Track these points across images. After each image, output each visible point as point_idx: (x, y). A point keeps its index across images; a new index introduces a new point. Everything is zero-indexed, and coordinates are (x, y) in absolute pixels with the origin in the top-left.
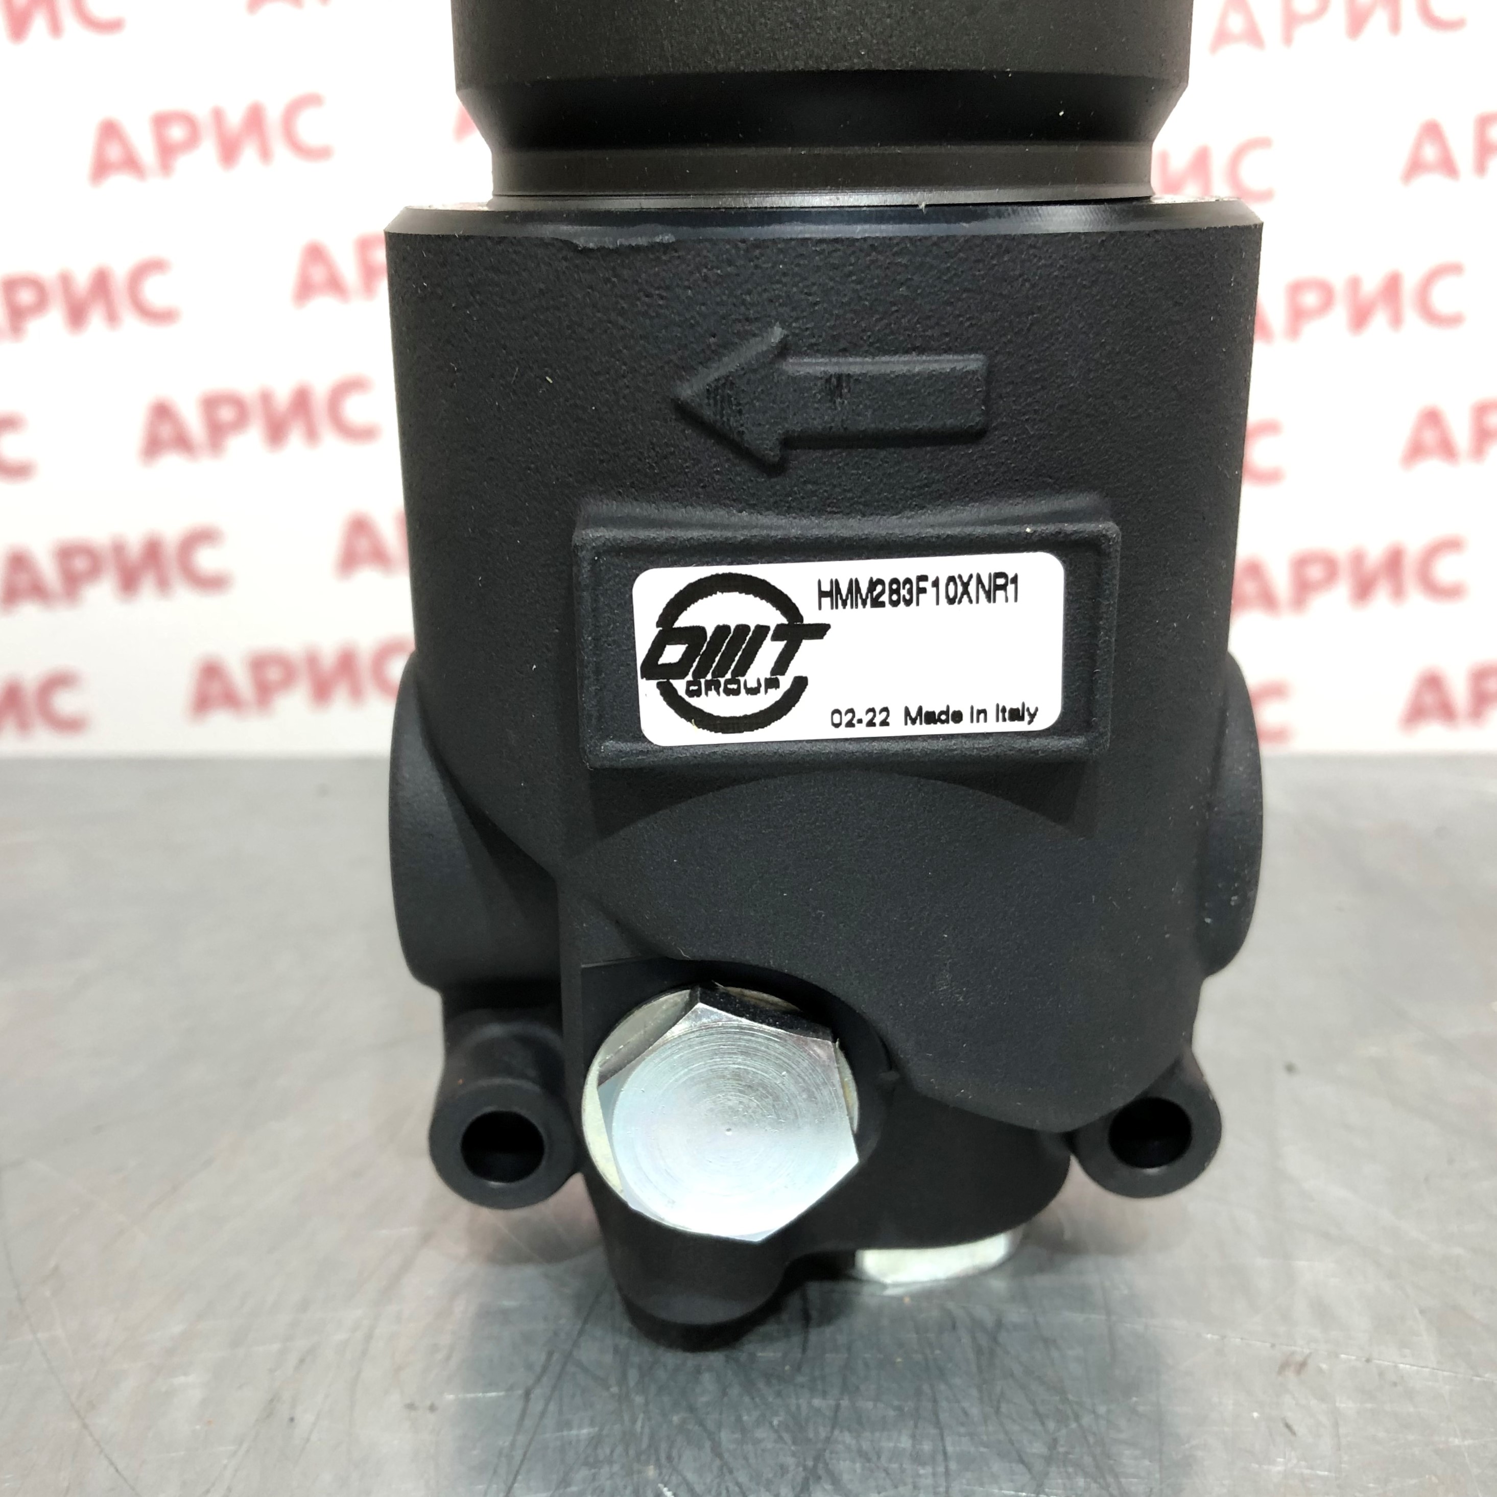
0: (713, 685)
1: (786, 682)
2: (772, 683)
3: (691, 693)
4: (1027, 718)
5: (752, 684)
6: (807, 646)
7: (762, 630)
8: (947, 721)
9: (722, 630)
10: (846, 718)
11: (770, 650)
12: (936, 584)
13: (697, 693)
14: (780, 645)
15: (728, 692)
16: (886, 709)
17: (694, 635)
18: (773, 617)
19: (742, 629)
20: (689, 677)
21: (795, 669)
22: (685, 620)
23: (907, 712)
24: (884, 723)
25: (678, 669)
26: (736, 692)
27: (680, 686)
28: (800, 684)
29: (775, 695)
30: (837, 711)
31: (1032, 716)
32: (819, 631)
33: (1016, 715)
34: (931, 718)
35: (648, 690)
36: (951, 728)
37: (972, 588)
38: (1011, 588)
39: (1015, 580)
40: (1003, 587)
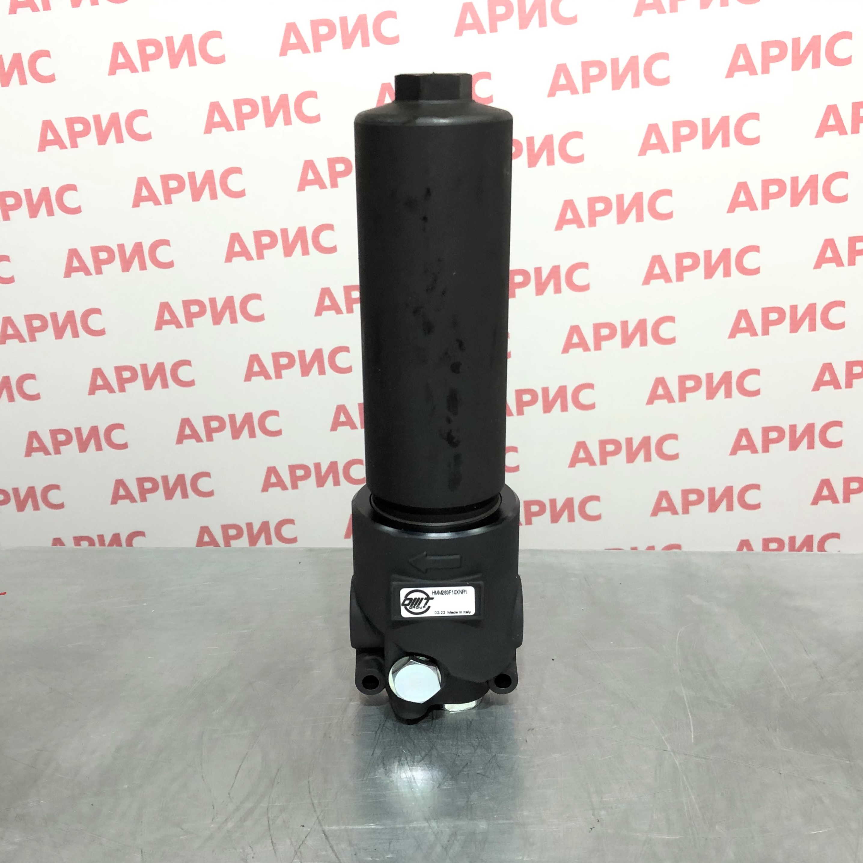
0: (414, 607)
1: (427, 607)
2: (424, 607)
3: (410, 608)
4: (469, 613)
5: (421, 607)
6: (430, 601)
7: (422, 599)
8: (455, 613)
9: (415, 599)
10: (437, 613)
11: (424, 602)
12: (452, 591)
13: (411, 608)
14: (426, 601)
15: (417, 608)
16: (444, 611)
17: (411, 599)
18: (424, 596)
19: (419, 598)
20: (410, 606)
21: (428, 605)
22: (409, 597)
23: (448, 612)
24: (444, 613)
25: (408, 605)
26: (418, 608)
27: (408, 607)
28: (429, 607)
29: (425, 609)
30: (436, 612)
31: (470, 613)
32: (432, 599)
33: (467, 612)
34: (452, 613)
35: (402, 608)
36: (456, 614)
37: (459, 592)
38: (465, 592)
39: (466, 591)
40: (464, 592)
